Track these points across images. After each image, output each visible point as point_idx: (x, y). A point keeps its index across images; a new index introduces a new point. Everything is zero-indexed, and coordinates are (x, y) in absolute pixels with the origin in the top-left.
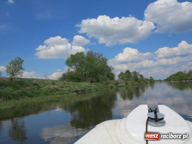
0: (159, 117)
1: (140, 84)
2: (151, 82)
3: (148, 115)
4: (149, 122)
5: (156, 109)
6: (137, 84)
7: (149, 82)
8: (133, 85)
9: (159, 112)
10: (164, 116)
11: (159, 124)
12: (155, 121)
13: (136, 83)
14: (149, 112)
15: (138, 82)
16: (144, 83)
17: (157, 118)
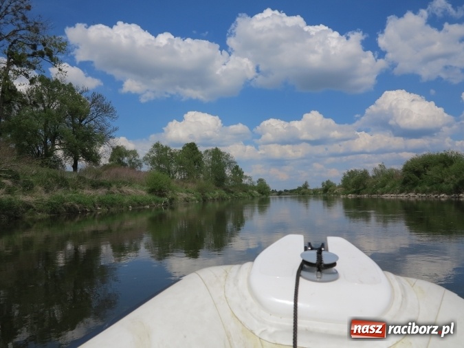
0: (326, 261)
1: (232, 198)
2: (262, 193)
3: (302, 255)
4: (303, 273)
5: (323, 245)
6: (222, 199)
7: (256, 192)
8: (205, 200)
9: (327, 250)
10: (337, 258)
11: (325, 276)
12: (316, 269)
13: (217, 193)
14: (306, 249)
15: (225, 190)
16: (246, 195)
17: (321, 263)
